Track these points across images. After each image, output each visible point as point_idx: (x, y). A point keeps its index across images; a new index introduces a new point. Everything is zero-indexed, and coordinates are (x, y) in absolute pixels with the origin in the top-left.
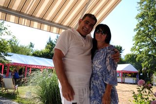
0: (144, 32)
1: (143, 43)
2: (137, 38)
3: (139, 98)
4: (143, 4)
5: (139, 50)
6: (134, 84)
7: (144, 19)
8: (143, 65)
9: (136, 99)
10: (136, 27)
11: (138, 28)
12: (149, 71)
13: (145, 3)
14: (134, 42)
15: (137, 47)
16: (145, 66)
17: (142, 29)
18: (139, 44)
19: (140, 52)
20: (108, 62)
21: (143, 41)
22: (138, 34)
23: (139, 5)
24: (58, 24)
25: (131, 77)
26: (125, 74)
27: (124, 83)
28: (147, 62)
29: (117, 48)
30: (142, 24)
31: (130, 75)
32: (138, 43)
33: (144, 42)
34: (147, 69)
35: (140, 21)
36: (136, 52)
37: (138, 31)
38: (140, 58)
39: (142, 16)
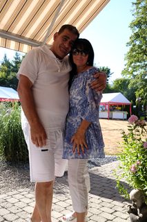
0: (140, 47)
1: (138, 64)
2: (130, 57)
3: (130, 140)
4: (140, 6)
5: (132, 73)
6: (125, 120)
7: (141, 28)
8: (137, 94)
9: (126, 141)
10: (129, 41)
11: (133, 41)
12: (144, 102)
13: (143, 4)
14: (127, 62)
15: (130, 69)
16: (140, 95)
17: (138, 43)
18: (133, 65)
19: (134, 76)
20: (87, 92)
21: (138, 61)
22: (132, 50)
23: (135, 7)
24: (17, 35)
25: (121, 110)
26: (113, 107)
27: (111, 119)
28: (142, 90)
29: (103, 70)
30: (137, 36)
31: (120, 108)
32: (131, 63)
33: (140, 62)
34: (142, 99)
35: (135, 32)
36: (129, 76)
37: (131, 46)
38: (134, 84)
39: (138, 24)
